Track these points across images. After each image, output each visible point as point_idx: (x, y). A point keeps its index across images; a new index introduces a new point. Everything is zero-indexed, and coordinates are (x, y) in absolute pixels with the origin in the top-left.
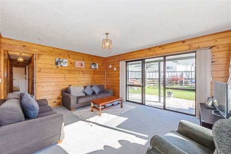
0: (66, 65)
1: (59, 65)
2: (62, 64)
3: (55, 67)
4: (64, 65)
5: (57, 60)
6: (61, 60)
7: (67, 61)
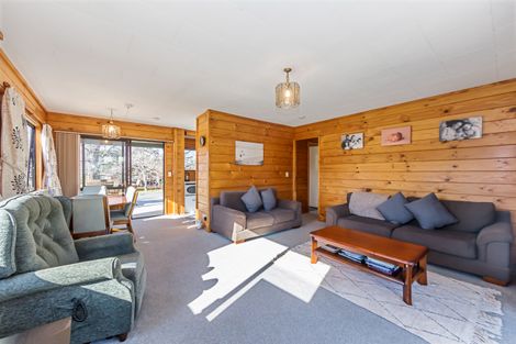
0: (359, 145)
1: (347, 148)
2: (351, 144)
3: (341, 151)
4: (355, 147)
5: (343, 138)
6: (349, 138)
7: (361, 135)
